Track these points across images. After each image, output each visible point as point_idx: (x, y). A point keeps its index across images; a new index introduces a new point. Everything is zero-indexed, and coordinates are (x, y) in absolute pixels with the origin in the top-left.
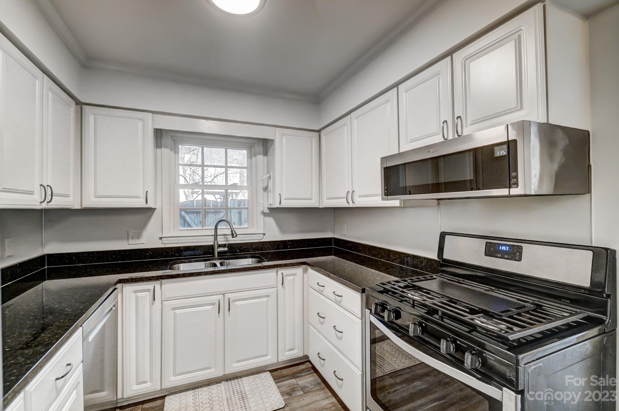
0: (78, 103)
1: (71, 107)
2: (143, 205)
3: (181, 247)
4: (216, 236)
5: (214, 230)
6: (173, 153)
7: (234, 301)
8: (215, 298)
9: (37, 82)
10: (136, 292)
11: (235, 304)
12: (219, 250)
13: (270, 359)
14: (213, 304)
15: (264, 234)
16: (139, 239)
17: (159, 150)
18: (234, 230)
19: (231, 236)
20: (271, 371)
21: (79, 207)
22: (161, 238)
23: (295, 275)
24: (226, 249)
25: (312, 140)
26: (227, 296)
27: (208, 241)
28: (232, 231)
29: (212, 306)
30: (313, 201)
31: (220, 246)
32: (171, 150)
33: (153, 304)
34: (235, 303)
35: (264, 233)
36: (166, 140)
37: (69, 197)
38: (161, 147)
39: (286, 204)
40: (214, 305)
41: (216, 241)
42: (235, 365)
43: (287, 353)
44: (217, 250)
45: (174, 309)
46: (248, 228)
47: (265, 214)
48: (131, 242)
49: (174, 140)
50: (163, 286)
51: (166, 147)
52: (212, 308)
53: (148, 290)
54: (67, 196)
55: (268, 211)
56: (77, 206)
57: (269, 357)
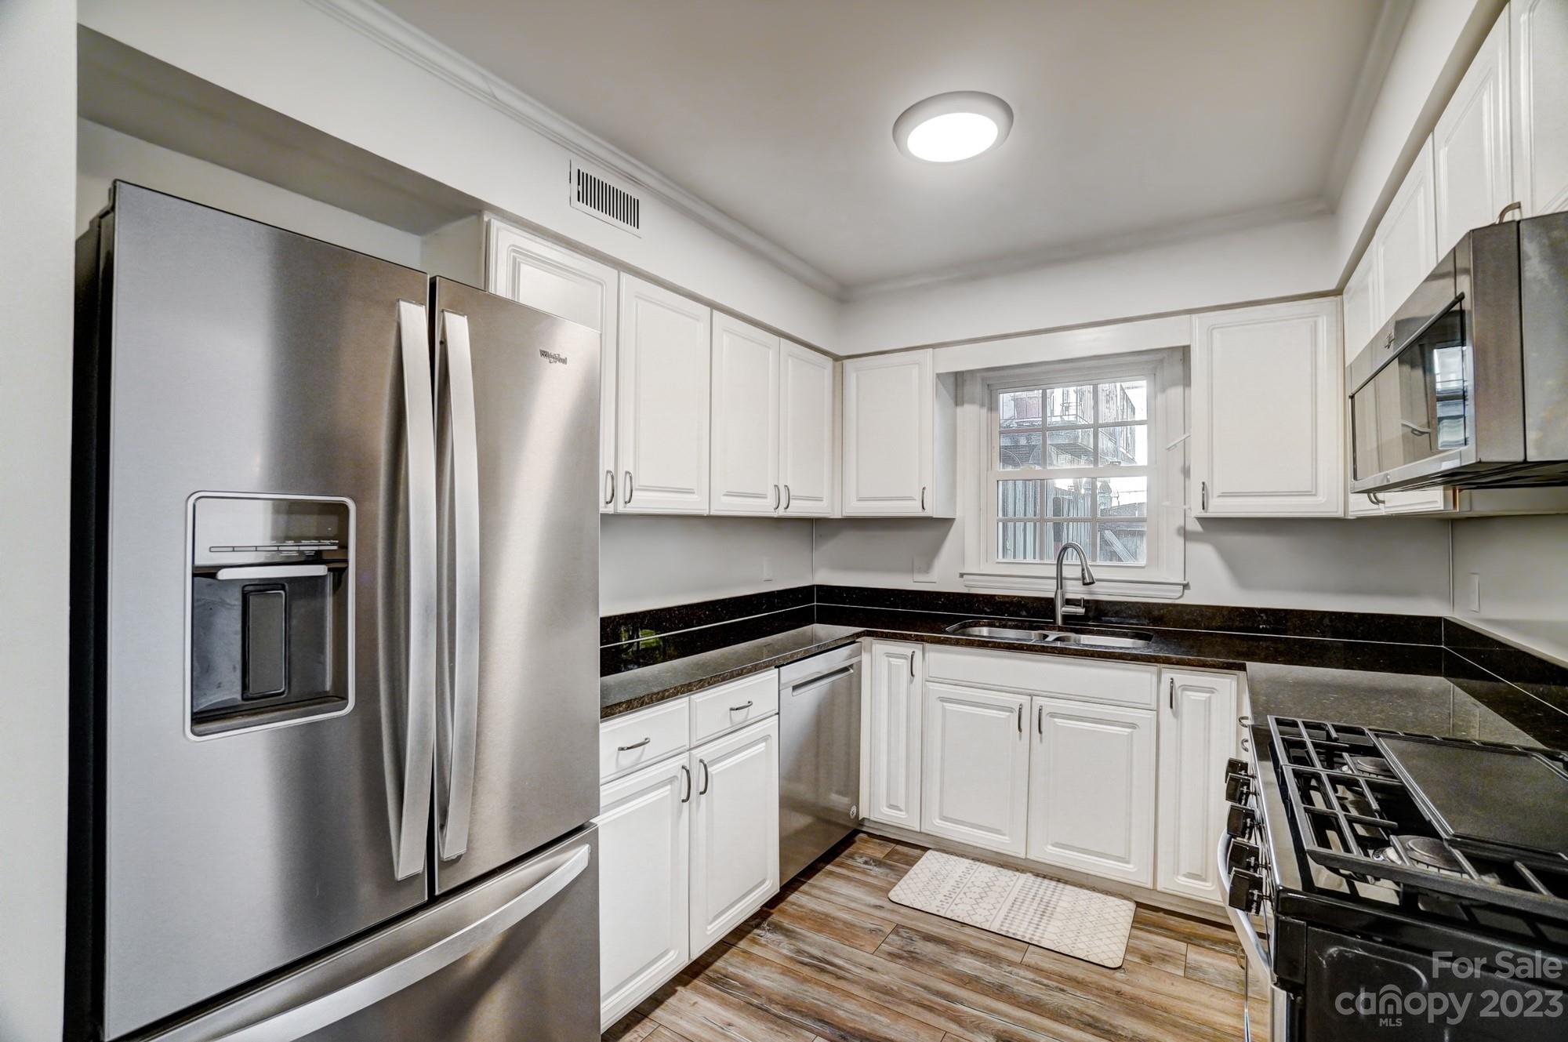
0: (837, 358)
1: (825, 368)
2: (919, 513)
3: (995, 596)
4: (1060, 579)
5: (1055, 567)
6: (984, 411)
7: (1053, 715)
8: (1015, 700)
9: (770, 352)
10: (889, 655)
11: (1055, 722)
12: (1063, 609)
13: (1134, 872)
14: (1011, 710)
15: (1186, 586)
16: (928, 573)
17: (959, 410)
18: (1087, 568)
19: (1081, 582)
20: (1139, 905)
21: (840, 517)
22: (962, 575)
23: (1211, 690)
24: (1081, 610)
25: (1315, 322)
26: (1039, 701)
27: (1047, 590)
28: (1083, 570)
29: (1008, 714)
30: (1320, 498)
31: (1068, 602)
32: (982, 405)
33: (911, 681)
34: (1056, 720)
35: (1185, 582)
36: (975, 389)
37: (822, 500)
38: (962, 404)
39: (1220, 507)
40: (1012, 712)
41: (1059, 591)
42: (1050, 848)
43: (1182, 880)
44: (1061, 610)
45: (943, 700)
46: (1143, 567)
47: (1186, 534)
48: (919, 577)
49: (988, 385)
50: (927, 655)
51: (972, 402)
52: (1009, 716)
53: (903, 657)
54: (820, 499)
55: (1197, 527)
56: (837, 515)
57: (1130, 867)
